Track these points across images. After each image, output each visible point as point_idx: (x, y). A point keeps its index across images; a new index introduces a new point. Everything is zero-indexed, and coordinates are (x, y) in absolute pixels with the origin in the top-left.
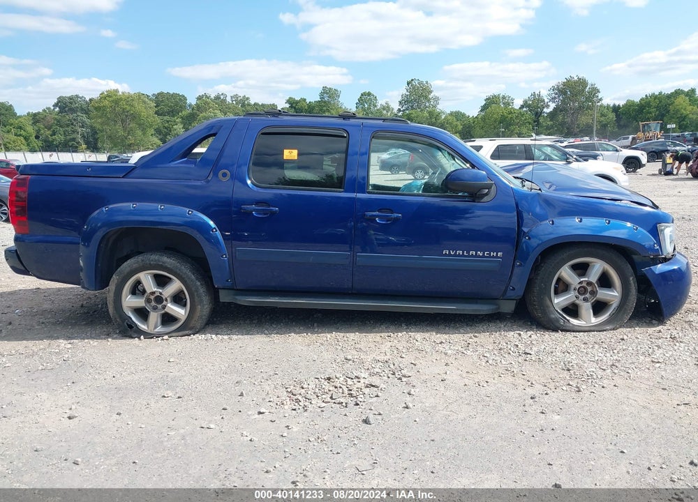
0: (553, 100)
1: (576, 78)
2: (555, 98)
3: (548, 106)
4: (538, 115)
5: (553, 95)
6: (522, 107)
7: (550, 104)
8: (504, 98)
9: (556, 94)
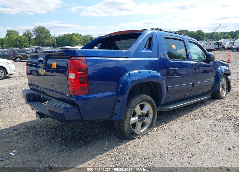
0: (34, 34)
1: (41, 27)
2: (35, 33)
3: (33, 36)
4: (30, 39)
5: (34, 32)
6: (23, 35)
7: (34, 35)
8: (15, 31)
9: (35, 32)
